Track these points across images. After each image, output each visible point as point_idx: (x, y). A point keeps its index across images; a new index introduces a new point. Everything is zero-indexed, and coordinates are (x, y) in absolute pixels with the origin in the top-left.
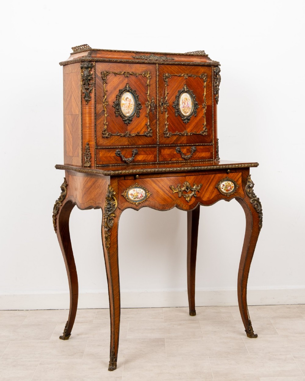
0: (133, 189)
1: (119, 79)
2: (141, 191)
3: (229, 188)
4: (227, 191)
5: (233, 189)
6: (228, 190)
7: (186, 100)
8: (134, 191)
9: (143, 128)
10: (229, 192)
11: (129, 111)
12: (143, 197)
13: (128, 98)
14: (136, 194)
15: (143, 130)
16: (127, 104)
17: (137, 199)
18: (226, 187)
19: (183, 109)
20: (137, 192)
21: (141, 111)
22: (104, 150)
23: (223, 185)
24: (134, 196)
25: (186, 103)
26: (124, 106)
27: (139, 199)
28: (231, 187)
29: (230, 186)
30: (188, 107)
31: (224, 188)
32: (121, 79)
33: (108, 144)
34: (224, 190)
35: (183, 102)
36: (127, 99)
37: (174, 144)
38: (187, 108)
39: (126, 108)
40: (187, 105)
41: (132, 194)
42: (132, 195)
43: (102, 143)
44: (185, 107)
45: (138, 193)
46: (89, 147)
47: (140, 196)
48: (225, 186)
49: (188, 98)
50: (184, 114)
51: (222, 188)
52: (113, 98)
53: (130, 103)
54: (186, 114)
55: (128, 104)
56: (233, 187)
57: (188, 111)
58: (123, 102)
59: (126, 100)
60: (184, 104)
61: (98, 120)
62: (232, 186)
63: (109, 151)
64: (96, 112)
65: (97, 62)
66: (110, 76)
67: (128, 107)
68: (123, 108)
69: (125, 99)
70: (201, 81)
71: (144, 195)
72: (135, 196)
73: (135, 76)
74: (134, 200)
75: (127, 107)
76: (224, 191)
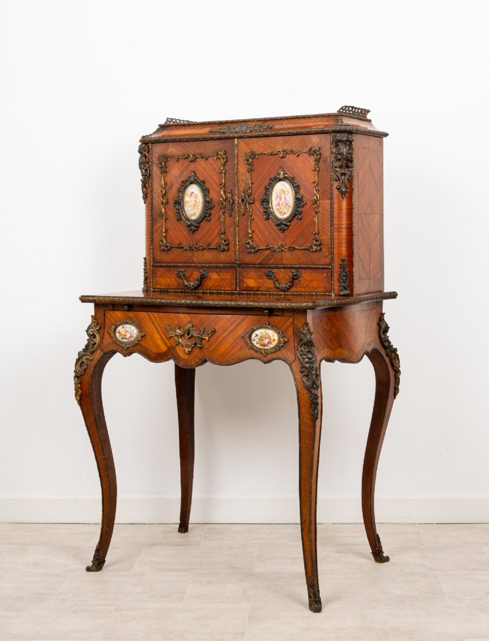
1: (183, 165)
2: (131, 330)
3: (266, 341)
4: (261, 345)
5: (274, 344)
6: (264, 345)
7: (283, 193)
8: (123, 328)
9: (215, 238)
10: (266, 347)
11: (196, 212)
12: (133, 338)
13: (193, 193)
14: (124, 333)
15: (216, 241)
16: (191, 202)
17: (124, 340)
18: (261, 339)
19: (278, 207)
20: (126, 330)
21: (212, 211)
22: (162, 269)
23: (256, 334)
24: (122, 335)
25: (283, 199)
26: (188, 204)
27: (127, 340)
28: (270, 340)
29: (269, 338)
30: (287, 204)
31: (257, 340)
33: (168, 261)
34: (257, 344)
35: (277, 197)
36: (193, 195)
37: (263, 264)
38: (284, 206)
39: (191, 208)
40: (284, 201)
41: (120, 332)
43: (160, 258)
44: (281, 204)
47: (128, 335)
48: (259, 337)
49: (285, 190)
50: (280, 216)
51: (254, 340)
52: (175, 194)
53: (195, 201)
54: (283, 215)
55: (194, 202)
56: (274, 340)
57: (285, 210)
58: (187, 198)
59: (191, 196)
60: (278, 199)
61: (155, 225)
62: (272, 338)
63: (169, 271)
64: (152, 214)
65: (154, 143)
66: (170, 162)
67: (194, 206)
68: (187, 207)
69: (189, 194)
70: (309, 160)
71: (135, 336)
73: (204, 159)
74: (122, 340)
75: (192, 205)
76: (258, 346)
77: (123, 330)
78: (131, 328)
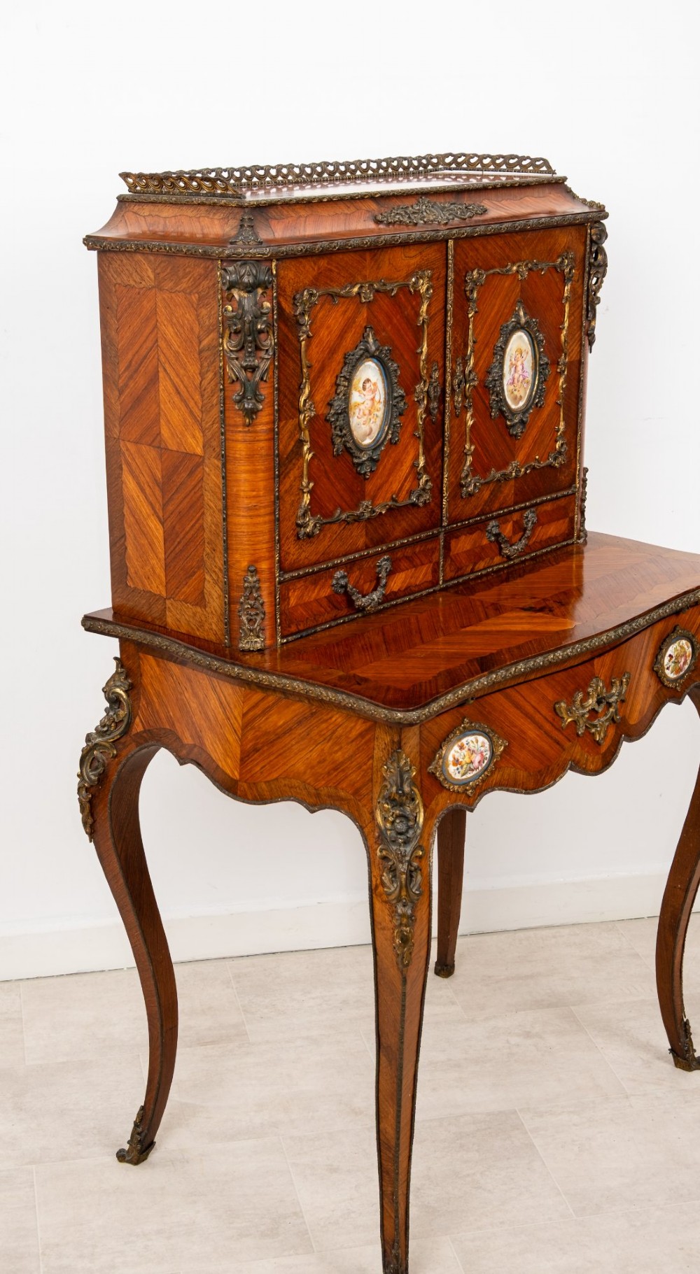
0: (460, 743)
1: (346, 311)
2: (480, 744)
3: (682, 661)
4: (676, 672)
5: (689, 661)
6: (678, 670)
7: (519, 356)
10: (680, 673)
11: (372, 425)
13: (368, 380)
15: (407, 487)
16: (365, 404)
18: (676, 660)
19: (512, 387)
20: (469, 750)
21: (402, 420)
22: (302, 583)
23: (669, 656)
24: (462, 767)
25: (520, 368)
28: (686, 656)
29: (684, 653)
30: (524, 379)
31: (672, 666)
32: (349, 314)
33: (313, 558)
34: (671, 672)
35: (511, 366)
37: (483, 514)
38: (519, 384)
39: (364, 419)
40: (520, 372)
41: (458, 760)
42: (456, 762)
43: (295, 557)
44: (515, 381)
45: (473, 751)
46: (259, 581)
49: (523, 349)
50: (514, 407)
51: (667, 668)
52: (328, 388)
53: (373, 399)
54: (518, 403)
55: (370, 403)
56: (689, 655)
57: (522, 393)
58: (356, 397)
59: (364, 388)
60: (513, 370)
61: (284, 478)
62: (687, 653)
63: (315, 583)
64: (279, 449)
65: (282, 259)
66: (318, 308)
67: (370, 413)
68: (356, 417)
69: (361, 385)
70: (558, 281)
71: (488, 755)
72: (465, 766)
74: (464, 777)
75: (367, 412)
76: (671, 675)
77: (465, 752)
78: (477, 741)
